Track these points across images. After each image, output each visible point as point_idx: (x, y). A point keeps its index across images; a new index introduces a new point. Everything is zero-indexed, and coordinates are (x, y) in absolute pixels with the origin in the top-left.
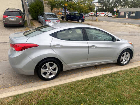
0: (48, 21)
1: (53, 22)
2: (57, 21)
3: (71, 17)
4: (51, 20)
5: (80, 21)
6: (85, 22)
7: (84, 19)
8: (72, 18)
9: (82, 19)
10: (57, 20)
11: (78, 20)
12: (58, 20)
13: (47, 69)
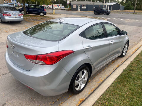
0: (8, 15)
1: (14, 16)
2: (19, 15)
3: (30, 9)
4: (11, 14)
5: (42, 14)
6: (47, 15)
7: (46, 13)
8: (31, 11)
9: (44, 12)
10: (18, 13)
11: (39, 14)
12: (21, 14)
13: (80, 79)
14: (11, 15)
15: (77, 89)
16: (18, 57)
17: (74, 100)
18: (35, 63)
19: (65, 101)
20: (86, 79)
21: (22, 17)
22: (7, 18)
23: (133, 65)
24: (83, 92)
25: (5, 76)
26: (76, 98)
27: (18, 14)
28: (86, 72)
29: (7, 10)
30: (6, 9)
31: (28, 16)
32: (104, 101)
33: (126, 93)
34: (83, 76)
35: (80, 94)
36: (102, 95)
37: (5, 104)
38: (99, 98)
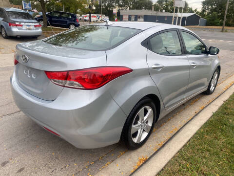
0: (17, 25)
1: (28, 28)
2: (35, 26)
3: (53, 19)
4: (22, 24)
5: (72, 27)
7: (79, 25)
8: (55, 21)
9: (76, 23)
11: (68, 26)
12: (38, 24)
13: (139, 123)
14: (22, 26)
15: (135, 140)
16: (35, 78)
17: (130, 159)
18: (64, 86)
19: (113, 161)
20: (150, 124)
21: (40, 30)
22: (15, 30)
23: (229, 106)
24: (144, 147)
25: (9, 117)
26: (133, 156)
27: (34, 24)
28: (150, 110)
29: (16, 18)
30: (14, 16)
31: (50, 29)
32: (184, 162)
33: (222, 150)
34: (145, 118)
35: (140, 150)
36: (180, 151)
37: (8, 162)
38: (174, 157)
